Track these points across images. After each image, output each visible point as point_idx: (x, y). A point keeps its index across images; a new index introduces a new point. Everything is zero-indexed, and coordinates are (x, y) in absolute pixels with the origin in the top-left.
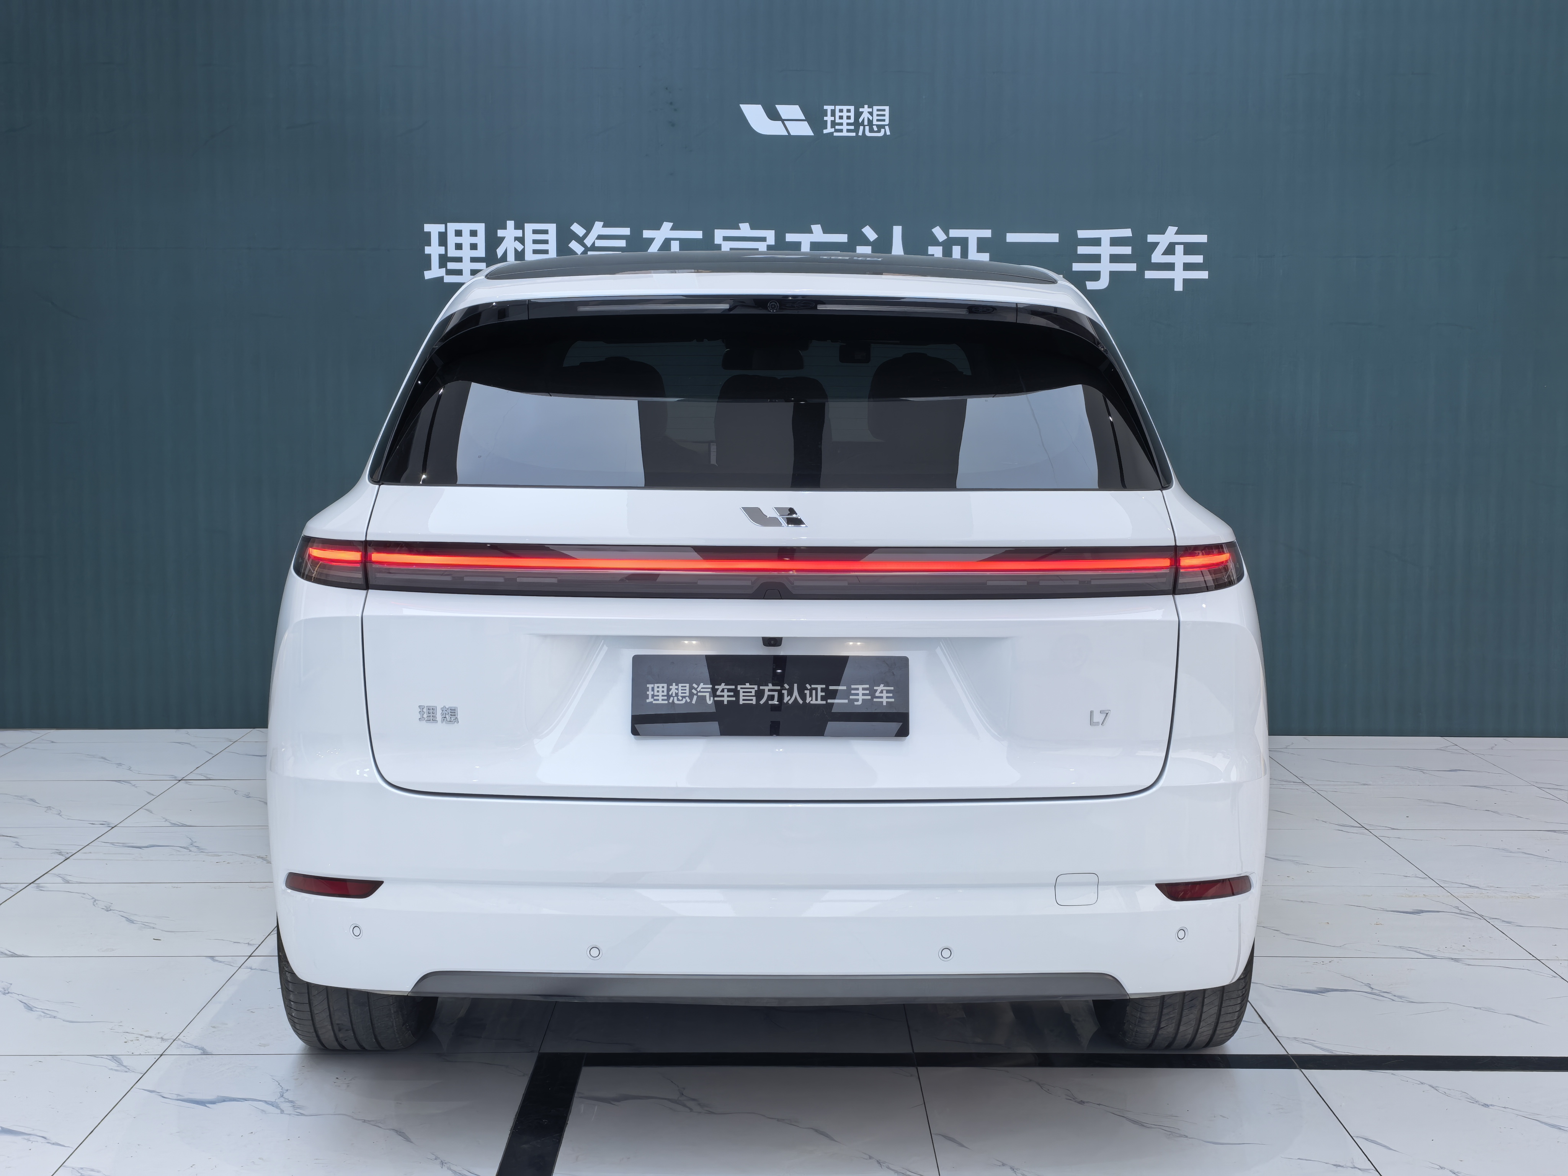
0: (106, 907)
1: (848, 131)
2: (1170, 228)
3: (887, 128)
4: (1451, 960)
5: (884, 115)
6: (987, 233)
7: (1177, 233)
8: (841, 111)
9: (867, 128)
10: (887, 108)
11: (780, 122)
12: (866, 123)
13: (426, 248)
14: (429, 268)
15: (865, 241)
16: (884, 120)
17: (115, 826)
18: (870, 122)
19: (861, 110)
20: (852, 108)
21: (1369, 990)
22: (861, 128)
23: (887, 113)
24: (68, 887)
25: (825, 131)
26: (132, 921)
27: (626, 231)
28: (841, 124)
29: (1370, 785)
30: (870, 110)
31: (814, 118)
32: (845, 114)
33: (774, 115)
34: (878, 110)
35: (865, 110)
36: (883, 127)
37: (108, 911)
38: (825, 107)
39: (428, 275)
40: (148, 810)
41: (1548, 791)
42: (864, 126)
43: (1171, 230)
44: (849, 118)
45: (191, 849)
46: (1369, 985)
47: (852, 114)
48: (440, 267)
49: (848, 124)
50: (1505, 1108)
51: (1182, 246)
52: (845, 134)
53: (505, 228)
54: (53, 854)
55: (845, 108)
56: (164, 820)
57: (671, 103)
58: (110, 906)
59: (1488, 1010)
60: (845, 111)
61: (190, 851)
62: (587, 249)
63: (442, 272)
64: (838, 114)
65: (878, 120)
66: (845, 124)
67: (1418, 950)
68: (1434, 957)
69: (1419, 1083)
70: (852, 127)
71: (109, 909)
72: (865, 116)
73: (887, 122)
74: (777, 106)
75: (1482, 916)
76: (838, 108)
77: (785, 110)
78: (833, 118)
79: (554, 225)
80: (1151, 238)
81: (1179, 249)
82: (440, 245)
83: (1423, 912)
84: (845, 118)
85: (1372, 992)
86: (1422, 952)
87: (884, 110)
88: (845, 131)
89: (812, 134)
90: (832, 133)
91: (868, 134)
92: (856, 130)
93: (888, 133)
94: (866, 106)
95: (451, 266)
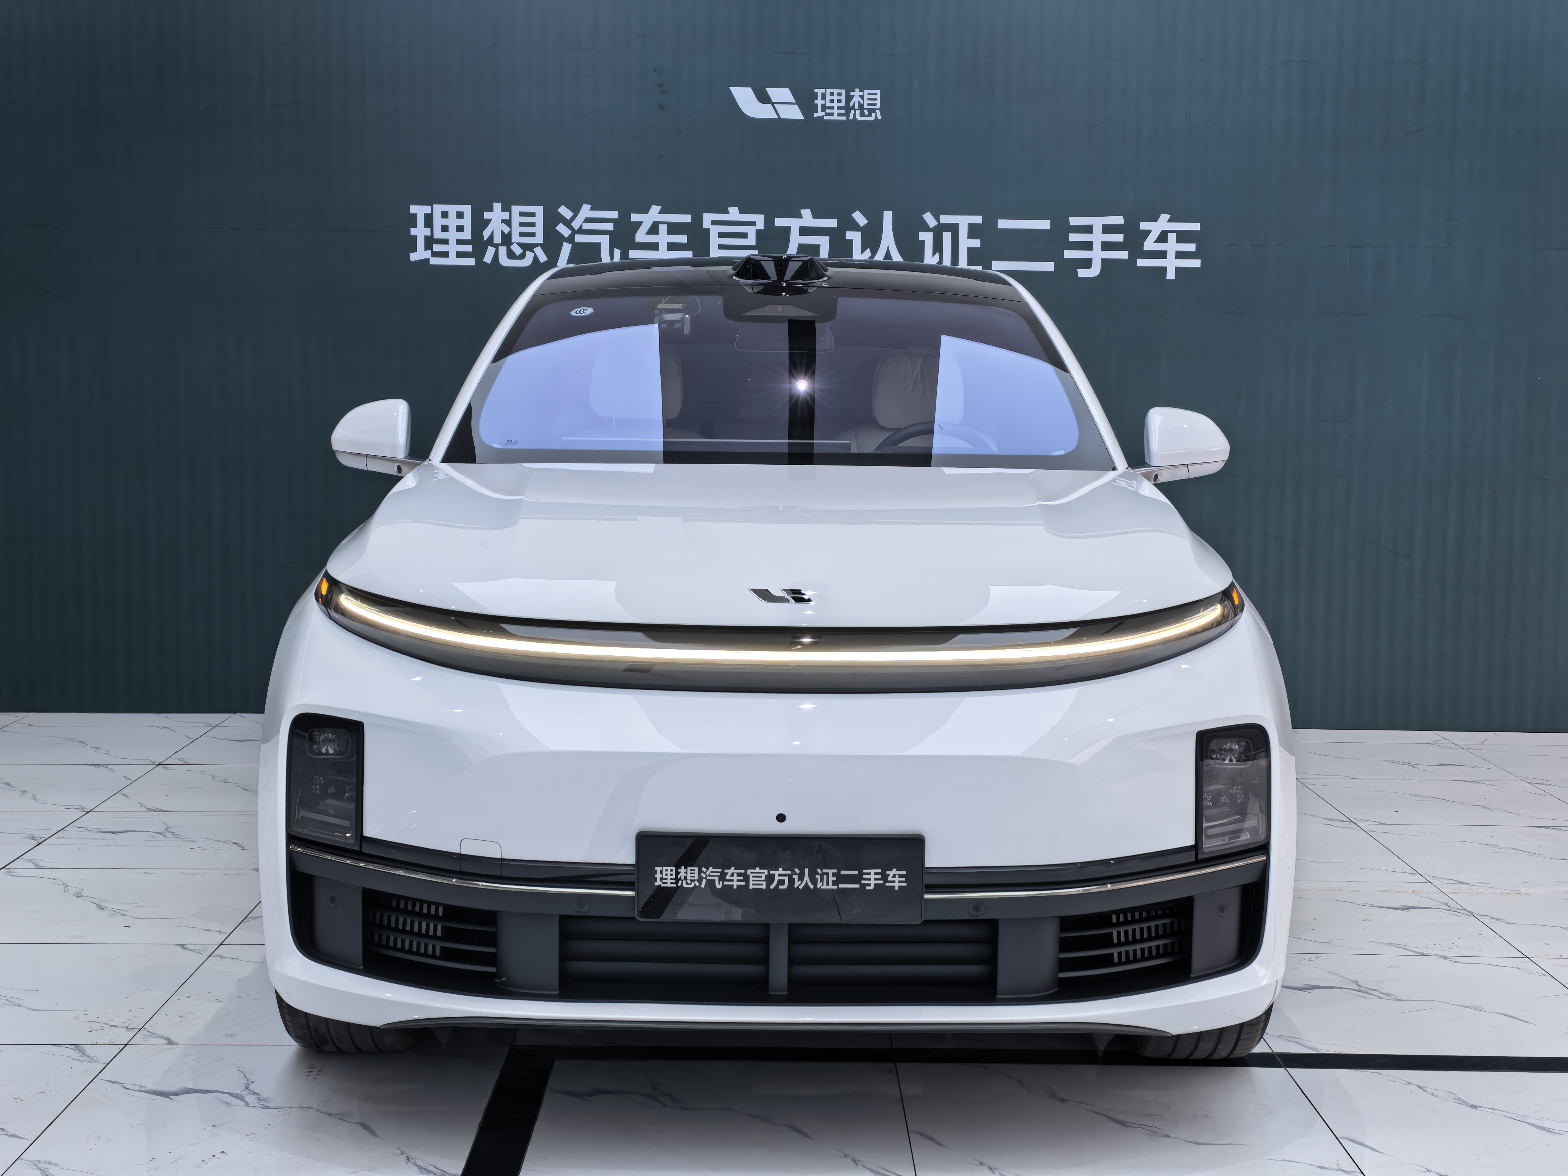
0: (76, 893)
1: (839, 115)
2: (1163, 216)
3: (878, 112)
4: (1439, 957)
5: (875, 99)
6: (978, 220)
7: (1170, 221)
8: (832, 94)
9: (858, 112)
10: (878, 92)
11: (770, 106)
12: (857, 107)
13: (412, 229)
14: (415, 250)
15: (855, 227)
16: (875, 104)
17: (90, 811)
18: (861, 107)
19: (852, 93)
20: (843, 92)
21: (1356, 987)
22: (852, 112)
23: (878, 97)
24: (39, 872)
25: (816, 115)
26: (102, 908)
27: (614, 214)
28: (832, 108)
29: (1359, 779)
30: (861, 94)
31: (805, 101)
32: (836, 98)
33: (763, 98)
34: (869, 94)
35: (857, 93)
36: (874, 111)
37: (78, 897)
38: (816, 91)
39: (414, 257)
40: (123, 795)
41: (1539, 787)
42: (855, 110)
43: (1164, 217)
44: (839, 101)
45: (165, 834)
46: (1356, 983)
47: (843, 98)
48: (426, 249)
49: (839, 108)
50: (1493, 1109)
51: (1175, 234)
52: (835, 118)
53: (491, 209)
54: (25, 839)
55: (836, 91)
56: (140, 805)
57: (661, 85)
58: (80, 892)
59: (1477, 1008)
60: (836, 94)
61: (165, 837)
62: (574, 232)
63: (428, 254)
64: (828, 98)
65: (869, 104)
66: (835, 108)
67: (1407, 947)
68: (1422, 954)
69: (1406, 1083)
70: (843, 111)
71: (80, 895)
72: (856, 100)
73: (878, 106)
74: (767, 89)
75: (1471, 913)
76: (829, 91)
77: (774, 93)
78: (823, 102)
79: (542, 208)
80: (1143, 226)
81: (1172, 237)
82: (426, 226)
83: (1411, 908)
84: (835, 101)
85: (1361, 990)
86: (1410, 949)
87: (875, 94)
88: (835, 114)
89: (802, 117)
90: (823, 116)
91: (859, 118)
92: (847, 114)
93: (879, 117)
94: (857, 90)
95: (437, 248)
